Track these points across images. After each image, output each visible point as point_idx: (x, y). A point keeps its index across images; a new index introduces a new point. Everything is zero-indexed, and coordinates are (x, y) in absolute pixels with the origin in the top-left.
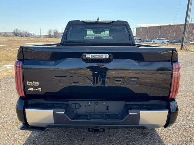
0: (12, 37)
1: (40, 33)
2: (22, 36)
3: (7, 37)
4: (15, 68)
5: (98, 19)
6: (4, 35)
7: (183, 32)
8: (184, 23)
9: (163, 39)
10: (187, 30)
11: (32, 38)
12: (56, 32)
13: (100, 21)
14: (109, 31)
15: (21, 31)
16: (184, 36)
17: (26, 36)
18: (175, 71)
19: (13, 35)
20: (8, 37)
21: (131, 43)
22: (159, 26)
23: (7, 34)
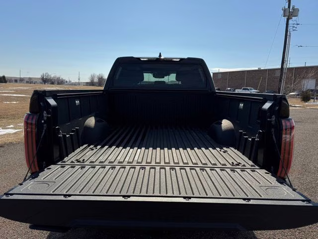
0: (39, 85)
1: (79, 79)
2: (53, 83)
3: (32, 84)
4: (25, 126)
5: (160, 56)
6: (27, 82)
7: (279, 80)
8: (280, 67)
9: (251, 89)
10: (284, 76)
11: (67, 86)
12: (102, 78)
13: (162, 57)
14: (175, 74)
15: (52, 76)
16: (281, 84)
17: (59, 84)
18: (286, 134)
19: (41, 81)
20: (34, 85)
21: (209, 91)
22: (245, 71)
23: (31, 80)
